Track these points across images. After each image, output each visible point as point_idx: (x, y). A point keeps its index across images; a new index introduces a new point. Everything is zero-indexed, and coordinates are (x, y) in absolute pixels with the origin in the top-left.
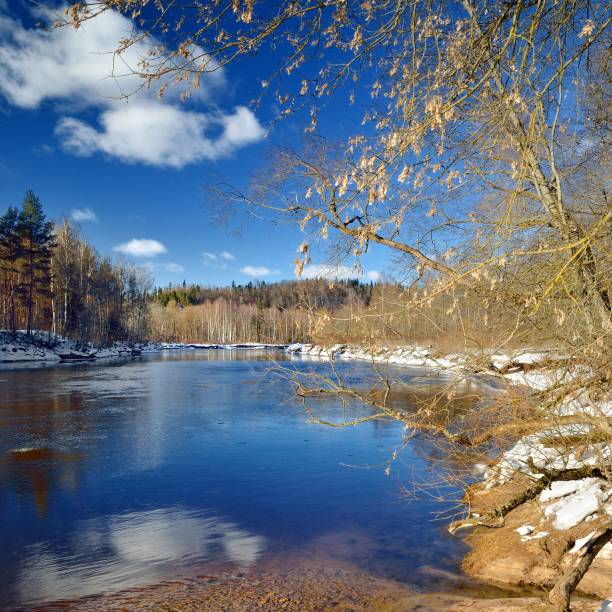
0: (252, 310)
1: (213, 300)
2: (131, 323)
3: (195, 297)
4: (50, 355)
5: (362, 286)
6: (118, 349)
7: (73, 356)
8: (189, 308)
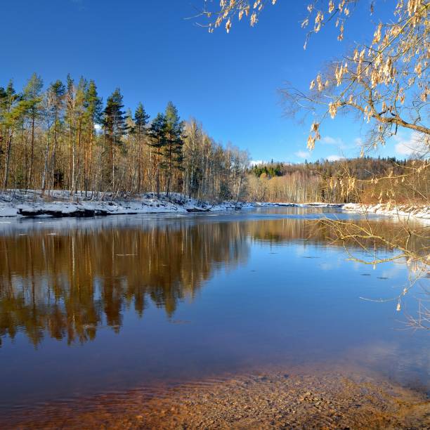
0: (318, 179)
1: (291, 173)
2: (236, 189)
3: (279, 171)
4: (181, 209)
5: (398, 162)
6: (226, 206)
7: (196, 210)
8: (275, 179)
